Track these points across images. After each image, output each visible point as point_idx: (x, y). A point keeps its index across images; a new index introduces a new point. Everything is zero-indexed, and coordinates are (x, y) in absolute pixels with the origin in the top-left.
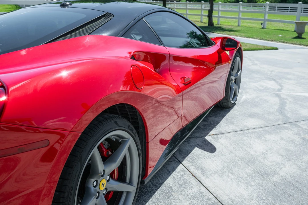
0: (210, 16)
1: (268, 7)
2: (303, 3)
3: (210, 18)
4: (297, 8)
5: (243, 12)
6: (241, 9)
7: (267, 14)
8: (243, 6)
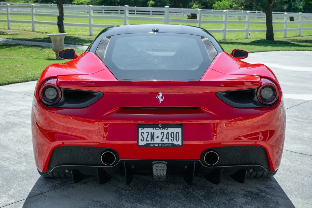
0: (61, 24)
1: (128, 11)
2: (170, 7)
3: (61, 26)
4: (164, 12)
5: (94, 17)
6: (92, 14)
7: (128, 20)
8: (93, 10)
